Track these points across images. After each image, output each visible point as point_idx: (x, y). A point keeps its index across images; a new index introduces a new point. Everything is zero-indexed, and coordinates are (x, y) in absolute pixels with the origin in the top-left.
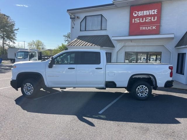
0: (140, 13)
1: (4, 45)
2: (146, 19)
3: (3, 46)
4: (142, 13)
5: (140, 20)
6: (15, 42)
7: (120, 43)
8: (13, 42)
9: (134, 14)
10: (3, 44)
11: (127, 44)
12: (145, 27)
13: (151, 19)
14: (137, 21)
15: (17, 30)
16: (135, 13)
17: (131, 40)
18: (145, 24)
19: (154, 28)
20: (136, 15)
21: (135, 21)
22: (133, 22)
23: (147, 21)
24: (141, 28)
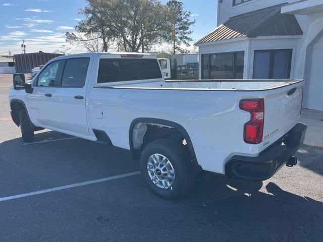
1: (175, 50)
3: (174, 52)
6: (189, 44)
8: (188, 44)
10: (174, 48)
15: (193, 23)
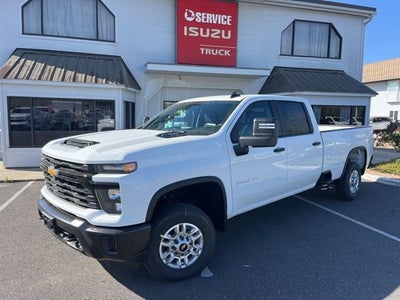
0: (200, 17)
2: (211, 32)
4: (203, 17)
5: (199, 31)
7: (156, 80)
9: (186, 14)
11: (170, 83)
12: (211, 48)
13: (220, 35)
14: (194, 32)
16: (190, 15)
17: (180, 75)
18: (210, 41)
19: (227, 53)
20: (190, 19)
21: (188, 32)
22: (186, 34)
23: (212, 36)
24: (202, 50)
